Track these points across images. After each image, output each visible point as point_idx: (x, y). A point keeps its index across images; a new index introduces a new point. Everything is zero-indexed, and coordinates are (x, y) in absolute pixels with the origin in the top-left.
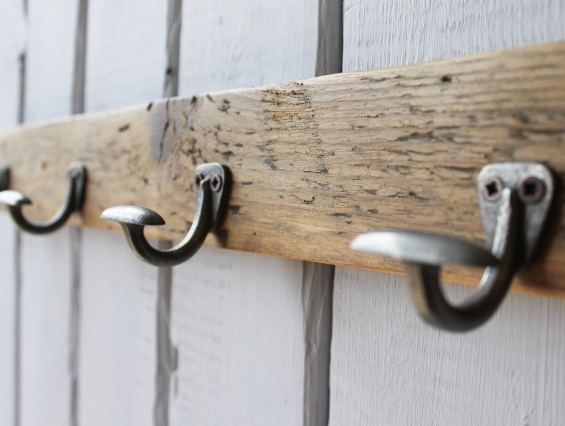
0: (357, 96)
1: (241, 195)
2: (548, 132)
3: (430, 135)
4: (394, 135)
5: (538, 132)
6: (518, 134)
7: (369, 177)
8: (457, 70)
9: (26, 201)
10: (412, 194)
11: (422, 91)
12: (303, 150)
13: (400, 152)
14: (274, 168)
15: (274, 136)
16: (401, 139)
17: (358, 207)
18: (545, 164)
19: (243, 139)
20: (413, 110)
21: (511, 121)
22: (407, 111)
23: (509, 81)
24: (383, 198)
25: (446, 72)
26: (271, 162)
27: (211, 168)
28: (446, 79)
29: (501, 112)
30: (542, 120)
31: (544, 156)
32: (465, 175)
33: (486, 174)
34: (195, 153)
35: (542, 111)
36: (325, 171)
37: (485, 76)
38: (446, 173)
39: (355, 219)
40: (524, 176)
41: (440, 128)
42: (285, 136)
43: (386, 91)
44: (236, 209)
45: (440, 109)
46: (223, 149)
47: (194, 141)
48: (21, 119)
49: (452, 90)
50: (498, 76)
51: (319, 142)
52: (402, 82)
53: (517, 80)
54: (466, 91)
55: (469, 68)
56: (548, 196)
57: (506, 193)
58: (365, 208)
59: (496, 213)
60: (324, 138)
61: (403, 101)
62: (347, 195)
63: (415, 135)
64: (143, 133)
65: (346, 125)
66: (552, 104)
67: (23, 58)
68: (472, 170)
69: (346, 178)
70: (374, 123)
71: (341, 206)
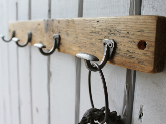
0: (83, 23)
1: (62, 41)
2: (114, 34)
3: (95, 32)
4: (89, 32)
5: (113, 34)
6: (109, 34)
7: (85, 40)
8: (100, 20)
9: (19, 40)
10: (92, 44)
11: (94, 23)
12: (73, 33)
13: (90, 35)
14: (68, 36)
15: (68, 29)
16: (90, 33)
17: (83, 45)
18: (113, 40)
19: (63, 29)
20: (92, 27)
21: (109, 31)
22: (91, 27)
23: (108, 23)
24: (87, 44)
25: (98, 20)
27: (56, 35)
28: (98, 21)
29: (107, 29)
30: (113, 32)
32: (101, 41)
35: (113, 30)
36: (77, 38)
37: (104, 22)
38: (98, 40)
39: (83, 48)
40: (109, 42)
41: (97, 31)
42: (70, 30)
43: (88, 22)
44: (61, 44)
45: (97, 27)
46: (59, 31)
47: (53, 29)
48: (17, 19)
49: (99, 24)
50: (106, 22)
51: (76, 32)
52: (91, 21)
53: (109, 23)
54: (101, 24)
55: (102, 20)
56: (113, 46)
57: (106, 45)
58: (84, 46)
60: (77, 31)
61: (91, 25)
62: (81, 43)
63: (93, 32)
64: (43, 26)
65: (81, 29)
66: (115, 29)
67: (17, 4)
68: (102, 40)
69: (81, 40)
70: (86, 29)
71: (80, 45)
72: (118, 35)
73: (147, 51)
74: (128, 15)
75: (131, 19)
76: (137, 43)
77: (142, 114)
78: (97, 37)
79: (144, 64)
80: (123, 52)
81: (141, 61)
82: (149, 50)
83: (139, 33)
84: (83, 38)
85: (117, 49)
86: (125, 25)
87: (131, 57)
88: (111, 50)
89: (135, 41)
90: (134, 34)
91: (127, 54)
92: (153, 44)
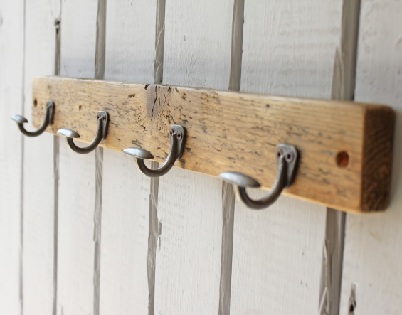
0: (238, 105)
1: (191, 143)
2: (297, 134)
3: (262, 129)
4: (250, 126)
5: (295, 134)
6: (289, 133)
7: (241, 143)
8: (271, 103)
10: (256, 153)
11: (260, 109)
12: (218, 126)
13: (252, 134)
14: (205, 132)
15: (205, 116)
16: (253, 128)
17: (237, 156)
18: (295, 146)
19: (192, 115)
20: (257, 116)
21: (287, 128)
22: (255, 116)
23: (287, 112)
24: (246, 153)
25: (268, 103)
26: (204, 129)
27: (177, 127)
28: (268, 106)
29: (284, 124)
30: (295, 130)
31: (295, 144)
32: (273, 147)
33: (277, 147)
34: (170, 118)
35: (296, 126)
36: (226, 137)
37: (279, 108)
38: (267, 146)
39: (237, 161)
41: (265, 126)
42: (210, 117)
43: (248, 106)
44: (189, 150)
45: (265, 118)
46: (183, 118)
47: (169, 111)
49: (270, 111)
50: (284, 109)
52: (253, 103)
53: (289, 112)
54: (274, 112)
55: (275, 103)
57: (282, 157)
58: (240, 156)
60: (226, 122)
61: (254, 112)
62: (234, 150)
63: (257, 128)
65: (234, 117)
66: (298, 124)
68: (275, 145)
69: (234, 142)
70: (244, 119)
71: (232, 155)
72: (303, 137)
73: (349, 170)
76: (335, 156)
78: (265, 138)
79: (345, 196)
80: (312, 172)
81: (341, 189)
82: (353, 168)
83: (337, 136)
84: (238, 140)
86: (316, 118)
87: (325, 181)
88: (291, 168)
89: (331, 150)
90: (330, 138)
91: (318, 176)
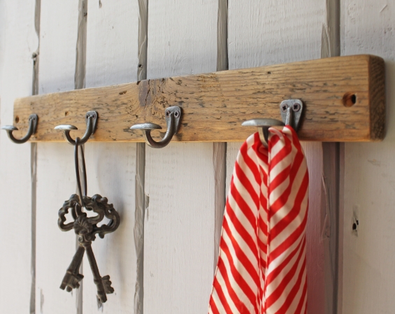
0: (237, 79)
1: (186, 119)
2: (301, 89)
3: (264, 92)
4: (251, 92)
5: (298, 89)
6: (292, 90)
7: (242, 108)
8: (272, 70)
10: (258, 112)
11: (261, 77)
12: (216, 99)
13: (253, 98)
14: (203, 107)
15: (203, 94)
16: (254, 93)
18: (300, 99)
19: (189, 96)
20: (258, 83)
21: (290, 86)
22: (256, 84)
23: (289, 73)
24: (248, 115)
25: (269, 70)
26: (202, 105)
27: (174, 108)
28: (269, 73)
29: (287, 84)
30: (299, 86)
31: (300, 97)
32: (276, 105)
33: (282, 103)
34: (164, 103)
35: (299, 83)
36: (225, 106)
37: (282, 72)
38: (270, 104)
39: (238, 123)
40: (294, 103)
41: (267, 89)
42: (208, 94)
43: (248, 77)
44: (186, 124)
45: (267, 83)
46: (178, 100)
47: (164, 98)
49: (271, 76)
50: (286, 72)
51: (223, 96)
52: (254, 74)
53: (291, 73)
54: (276, 76)
55: (276, 69)
56: (301, 109)
57: (289, 109)
58: (241, 119)
59: (286, 116)
60: (225, 94)
61: (255, 80)
62: (234, 115)
63: (259, 92)
65: (233, 89)
66: (302, 81)
68: (278, 103)
69: (234, 108)
70: (244, 88)
71: (232, 119)
72: (308, 90)
73: (357, 106)
74: (320, 57)
75: (329, 63)
76: (341, 98)
77: (357, 221)
78: (267, 99)
79: (354, 128)
80: (319, 116)
81: (350, 124)
82: (360, 105)
83: (342, 83)
84: (238, 106)
85: (307, 112)
86: (319, 73)
87: (333, 121)
88: (298, 116)
89: (337, 95)
90: (335, 85)
91: (325, 117)
92: (366, 95)
